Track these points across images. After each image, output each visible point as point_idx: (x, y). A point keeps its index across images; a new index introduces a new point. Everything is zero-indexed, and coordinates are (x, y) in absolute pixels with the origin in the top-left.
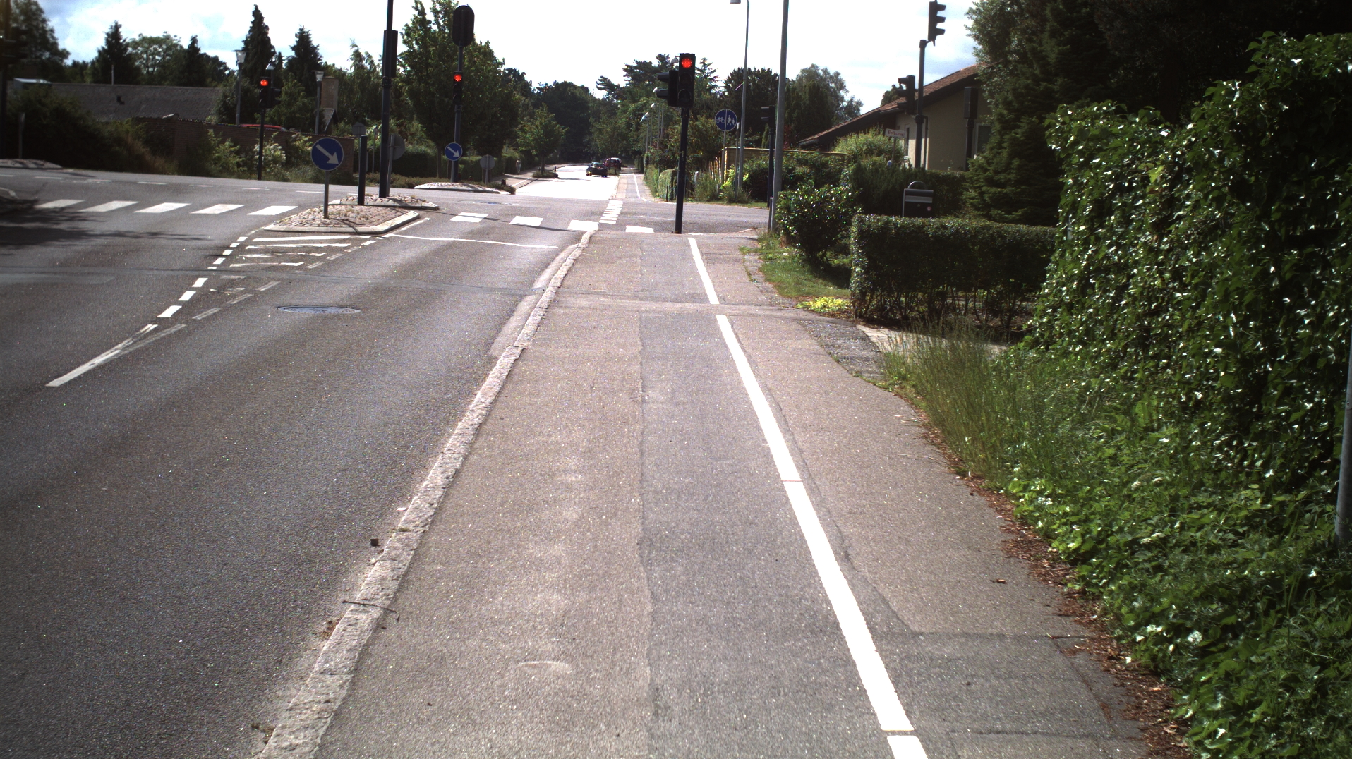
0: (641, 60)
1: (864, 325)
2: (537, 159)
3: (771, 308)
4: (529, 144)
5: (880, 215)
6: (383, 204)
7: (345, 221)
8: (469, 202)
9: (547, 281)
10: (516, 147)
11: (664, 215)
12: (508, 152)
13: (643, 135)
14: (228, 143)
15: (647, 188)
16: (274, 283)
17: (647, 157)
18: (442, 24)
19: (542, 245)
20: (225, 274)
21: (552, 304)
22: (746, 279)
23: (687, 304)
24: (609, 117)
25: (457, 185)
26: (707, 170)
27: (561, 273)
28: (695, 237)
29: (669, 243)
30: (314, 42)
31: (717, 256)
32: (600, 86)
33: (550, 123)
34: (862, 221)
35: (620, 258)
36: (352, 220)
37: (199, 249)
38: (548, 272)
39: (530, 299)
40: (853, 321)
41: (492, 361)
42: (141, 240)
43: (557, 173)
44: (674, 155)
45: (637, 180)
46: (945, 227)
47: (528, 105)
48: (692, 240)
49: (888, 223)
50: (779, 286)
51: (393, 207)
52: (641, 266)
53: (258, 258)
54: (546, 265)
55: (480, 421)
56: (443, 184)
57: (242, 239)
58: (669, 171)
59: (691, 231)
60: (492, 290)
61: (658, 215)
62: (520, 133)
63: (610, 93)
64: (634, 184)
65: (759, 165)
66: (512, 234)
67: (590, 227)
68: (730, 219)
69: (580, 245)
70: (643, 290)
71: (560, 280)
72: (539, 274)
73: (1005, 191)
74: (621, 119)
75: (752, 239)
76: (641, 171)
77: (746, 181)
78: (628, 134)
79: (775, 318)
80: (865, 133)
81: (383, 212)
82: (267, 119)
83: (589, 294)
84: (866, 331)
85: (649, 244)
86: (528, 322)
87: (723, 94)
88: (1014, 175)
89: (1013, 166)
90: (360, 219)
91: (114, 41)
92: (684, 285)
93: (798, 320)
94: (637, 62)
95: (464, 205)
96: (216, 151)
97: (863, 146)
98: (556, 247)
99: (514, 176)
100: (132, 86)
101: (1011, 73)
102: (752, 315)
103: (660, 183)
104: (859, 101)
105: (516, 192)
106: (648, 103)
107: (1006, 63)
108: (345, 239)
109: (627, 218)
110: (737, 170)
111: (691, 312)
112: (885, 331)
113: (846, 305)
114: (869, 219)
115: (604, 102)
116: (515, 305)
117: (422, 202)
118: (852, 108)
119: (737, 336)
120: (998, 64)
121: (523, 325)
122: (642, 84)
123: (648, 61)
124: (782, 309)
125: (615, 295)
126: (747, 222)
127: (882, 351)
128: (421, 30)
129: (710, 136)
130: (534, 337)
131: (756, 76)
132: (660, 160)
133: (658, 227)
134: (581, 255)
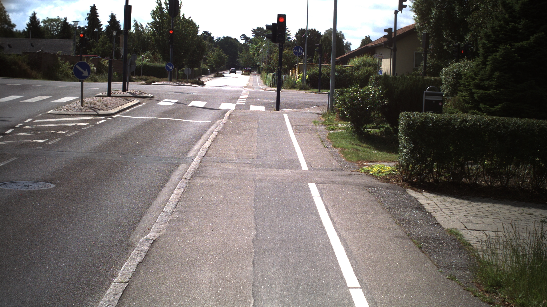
0: (259, 27)
2: (216, 68)
3: (343, 173)
4: (211, 63)
5: (421, 112)
6: (124, 95)
7: (93, 108)
8: (172, 93)
10: (206, 63)
11: (269, 98)
12: (203, 66)
13: (260, 58)
14: (67, 64)
15: (262, 81)
16: (14, 159)
17: (262, 68)
18: (169, 9)
19: (200, 121)
21: (197, 173)
22: (321, 145)
23: (287, 171)
24: (246, 51)
25: (171, 83)
26: (289, 74)
27: (207, 144)
28: (287, 113)
29: (274, 119)
31: (301, 127)
32: (242, 38)
33: (220, 53)
34: (409, 117)
35: (245, 130)
36: (97, 107)
38: (201, 141)
39: (182, 167)
40: (402, 185)
41: (129, 249)
43: (224, 74)
44: (273, 67)
45: (257, 77)
46: (467, 121)
47: (211, 46)
48: (286, 115)
49: (426, 118)
50: (343, 152)
51: (126, 97)
52: (258, 136)
54: (200, 136)
56: (165, 82)
57: (28, 120)
58: (272, 74)
59: (284, 108)
60: (161, 159)
61: (267, 98)
62: (208, 58)
63: (246, 41)
64: (256, 79)
65: (314, 72)
66: (188, 113)
67: (231, 107)
68: (303, 100)
69: (223, 120)
70: (258, 157)
71: (205, 151)
72: (195, 145)
73: (488, 92)
74: (251, 52)
75: (318, 114)
76: (259, 73)
77: (307, 79)
78: (254, 58)
79: (350, 184)
80: (362, 57)
81: (119, 101)
82: (93, 53)
83: (222, 162)
84: (416, 197)
85: (262, 119)
86: (172, 197)
87: (294, 40)
88: (495, 82)
89: (494, 76)
90: (102, 106)
91: (33, 20)
92: (284, 152)
93: (367, 187)
94: (257, 28)
95: (168, 94)
96: (61, 67)
97: (362, 62)
98: (210, 122)
99: (206, 76)
100: (37, 39)
101: (431, 28)
102: (333, 183)
103: (267, 79)
104: (350, 44)
105: (205, 84)
106: (262, 44)
107: (429, 23)
108: (88, 120)
109: (251, 101)
110: (303, 74)
111: (291, 180)
112: (427, 194)
113: (394, 171)
114: (413, 116)
115: (244, 45)
116: (170, 174)
117: (146, 93)
118: (348, 46)
119: (328, 212)
120: (425, 24)
121: (167, 201)
122: (259, 37)
123: (262, 27)
124: (351, 174)
125: (240, 163)
126: (312, 102)
127: (440, 223)
128: (160, 12)
129: (290, 58)
130: (171, 217)
131: (309, 32)
132: (268, 69)
133: (267, 106)
134: (223, 128)
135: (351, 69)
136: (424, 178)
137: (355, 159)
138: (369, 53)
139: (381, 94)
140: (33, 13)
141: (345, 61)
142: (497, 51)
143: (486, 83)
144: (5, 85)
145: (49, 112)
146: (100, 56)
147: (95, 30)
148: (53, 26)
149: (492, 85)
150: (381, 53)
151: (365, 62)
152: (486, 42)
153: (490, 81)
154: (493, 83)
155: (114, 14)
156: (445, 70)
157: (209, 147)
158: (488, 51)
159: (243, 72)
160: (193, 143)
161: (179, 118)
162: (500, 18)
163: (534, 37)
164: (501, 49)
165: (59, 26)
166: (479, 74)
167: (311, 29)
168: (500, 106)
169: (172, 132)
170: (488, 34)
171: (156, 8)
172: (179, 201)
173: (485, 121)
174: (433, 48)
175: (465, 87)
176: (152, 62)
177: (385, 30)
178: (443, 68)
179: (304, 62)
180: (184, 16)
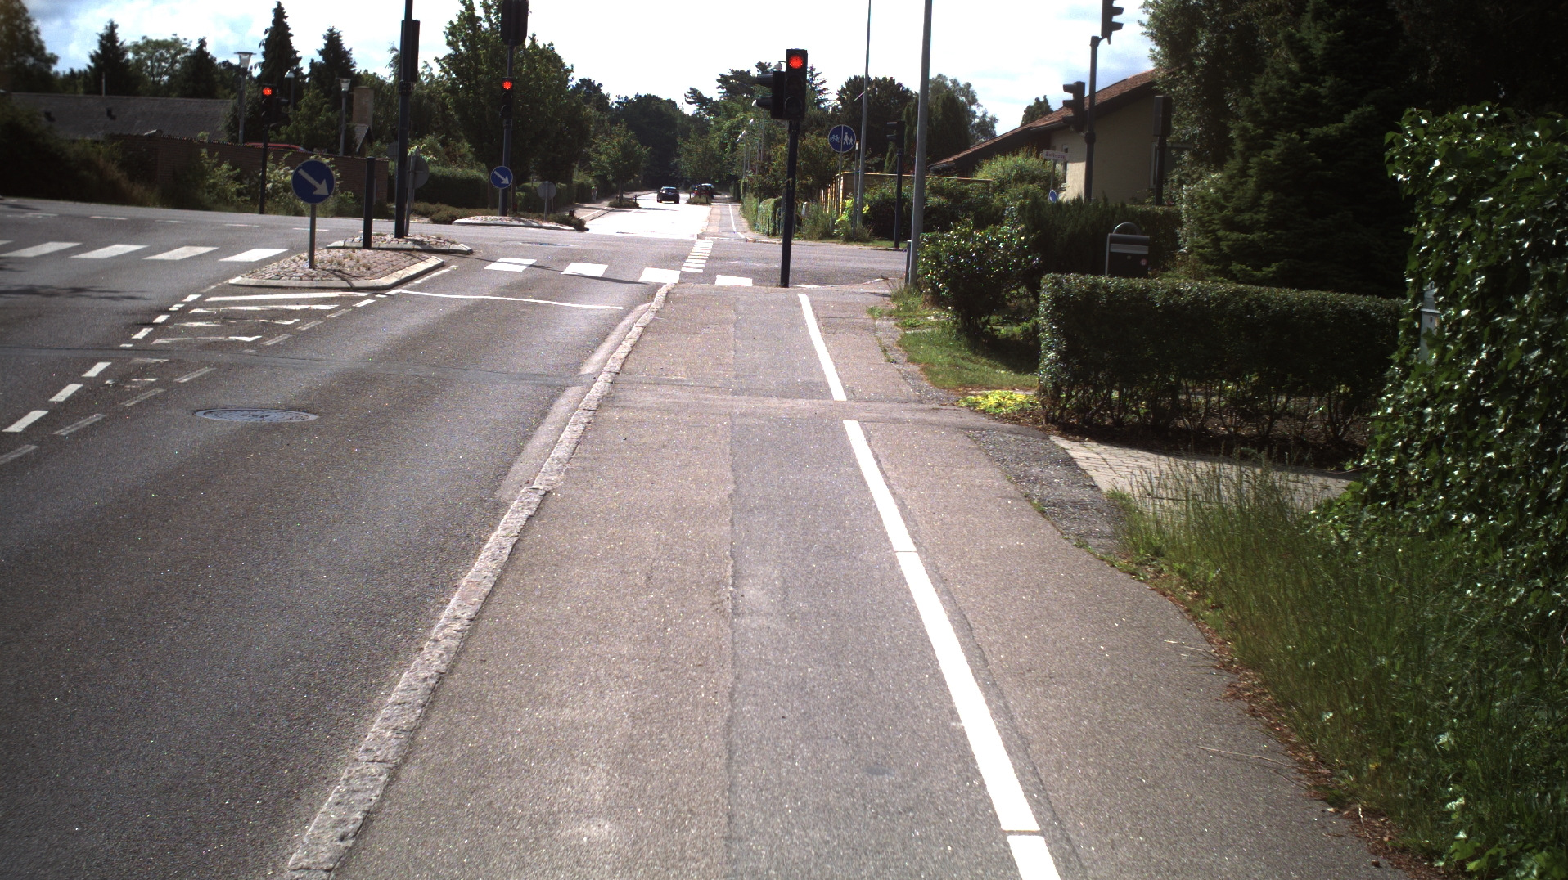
0: (738, 68)
1: (1061, 435)
2: (614, 185)
3: (921, 406)
4: (604, 168)
5: (1084, 274)
6: (399, 246)
7: (338, 273)
8: (514, 243)
9: (602, 363)
10: (588, 170)
11: (765, 260)
12: (579, 177)
13: (739, 157)
14: (225, 166)
15: (744, 220)
16: (207, 370)
17: (745, 183)
18: (494, 21)
19: (602, 305)
20: (140, 356)
21: (606, 401)
22: (881, 358)
23: (800, 401)
24: (700, 136)
25: (506, 219)
26: (817, 200)
27: (622, 351)
28: (807, 292)
29: (774, 302)
30: (346, 46)
31: (838, 321)
32: (689, 100)
33: (629, 141)
34: (1058, 283)
35: (706, 325)
36: (348, 270)
37: (125, 313)
38: (606, 346)
39: (573, 392)
40: (1043, 429)
41: (498, 509)
42: (53, 300)
43: (638, 202)
44: (777, 182)
45: (732, 210)
46: (1180, 293)
47: (603, 121)
48: (804, 297)
49: (1095, 286)
50: (929, 370)
51: (409, 251)
52: (736, 337)
53: (200, 328)
54: (603, 337)
55: (443, 668)
56: (489, 217)
57: (191, 298)
58: (771, 201)
59: (801, 282)
60: (523, 377)
61: (758, 260)
62: (595, 155)
63: (700, 108)
64: (729, 215)
65: (884, 195)
66: (563, 288)
67: (668, 277)
68: (851, 264)
69: (653, 305)
70: (736, 377)
71: (619, 363)
72: (593, 352)
73: (1251, 237)
74: (714, 138)
75: (883, 295)
76: (736, 199)
77: (866, 215)
78: (722, 155)
79: (930, 424)
80: (1014, 156)
81: (393, 258)
82: (283, 137)
83: (659, 384)
84: (1066, 447)
85: (746, 303)
86: (563, 436)
87: (835, 108)
88: (1264, 215)
89: (1263, 202)
90: (359, 269)
91: (109, 44)
92: (794, 369)
93: (964, 429)
94: (732, 71)
95: (509, 247)
96: (210, 176)
97: (1012, 171)
98: (621, 308)
99: (587, 206)
100: (125, 97)
101: (1197, 81)
102: (896, 421)
103: (760, 214)
104: (994, 120)
105: (586, 226)
106: (745, 119)
107: (1191, 68)
108: (332, 298)
109: (717, 264)
110: (856, 200)
111: (806, 415)
112: (1094, 445)
113: (1031, 404)
114: (1068, 281)
115: (694, 119)
116: (550, 404)
117: (454, 243)
118: (987, 126)
119: (879, 462)
120: (1181, 70)
121: (556, 442)
122: (739, 97)
123: (746, 70)
124: (938, 409)
125: (697, 386)
126: (873, 269)
127: (1100, 486)
128: (469, 28)
129: (822, 159)
130: (568, 466)
131: (877, 86)
132: (760, 187)
133: (758, 277)
134: (653, 320)
135: (983, 189)
136: (1093, 415)
137: (951, 383)
138: (1032, 147)
139: (1025, 242)
140: (109, 25)
141: (967, 167)
142: (1272, 147)
143: (1247, 216)
144: (87, 218)
145: (232, 281)
146: (304, 147)
147: (287, 74)
148: (160, 60)
149: (1258, 221)
150: (1065, 147)
151: (1021, 169)
152: (1250, 125)
153: (1256, 214)
154: (1261, 217)
155: (335, 31)
156: (1189, 190)
157: (626, 357)
158: (1255, 145)
159: (692, 196)
160: (587, 349)
161: (546, 299)
162: (1282, 73)
163: (1352, 116)
164: (1280, 143)
165: (177, 61)
166: (1233, 198)
167: (881, 78)
168: (1274, 267)
169: (536, 327)
170: (1254, 107)
171: (459, 18)
172: (578, 443)
173: (1218, 294)
174: (1200, 134)
175: (1204, 227)
176: (442, 165)
177: (1067, 88)
178: (1185, 186)
179: (857, 171)
180: (533, 40)
